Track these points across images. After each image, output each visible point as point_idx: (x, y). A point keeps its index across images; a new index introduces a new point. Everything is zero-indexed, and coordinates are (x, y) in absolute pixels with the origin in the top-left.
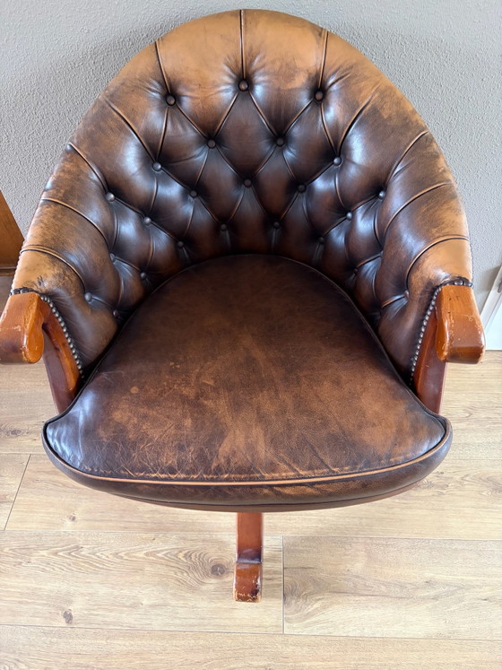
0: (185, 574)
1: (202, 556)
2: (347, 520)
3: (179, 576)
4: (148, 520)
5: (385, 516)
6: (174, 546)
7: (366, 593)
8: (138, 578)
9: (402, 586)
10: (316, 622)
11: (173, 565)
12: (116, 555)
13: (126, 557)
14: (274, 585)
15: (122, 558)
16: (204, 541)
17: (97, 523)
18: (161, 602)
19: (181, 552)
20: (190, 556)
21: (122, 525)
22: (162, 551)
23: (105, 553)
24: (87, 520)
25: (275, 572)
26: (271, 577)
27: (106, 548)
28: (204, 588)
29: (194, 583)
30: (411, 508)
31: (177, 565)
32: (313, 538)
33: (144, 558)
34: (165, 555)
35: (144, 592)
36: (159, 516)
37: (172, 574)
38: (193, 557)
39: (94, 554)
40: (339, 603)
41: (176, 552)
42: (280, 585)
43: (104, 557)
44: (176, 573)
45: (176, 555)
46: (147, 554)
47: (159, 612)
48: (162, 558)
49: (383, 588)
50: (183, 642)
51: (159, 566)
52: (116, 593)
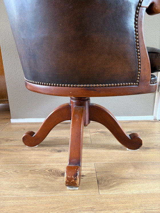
0: (48, 176)
1: (57, 170)
2: (122, 158)
3: (45, 177)
4: (32, 161)
5: (138, 156)
6: (44, 168)
7: (137, 178)
8: (25, 178)
9: (154, 176)
10: (115, 189)
11: (43, 173)
12: (15, 171)
13: (20, 172)
14: (92, 178)
15: (18, 172)
16: (58, 166)
17: (8, 163)
18: (35, 186)
19: (47, 169)
20: (51, 170)
21: (20, 163)
22: (38, 169)
23: (9, 171)
24: (4, 162)
25: (92, 174)
26: (90, 175)
27: (11, 169)
28: (57, 180)
29: (53, 179)
30: (148, 154)
31: (45, 174)
32: (108, 163)
33: (29, 172)
34: (39, 171)
35: (27, 183)
36: (37, 160)
37: (42, 176)
38: (53, 171)
39: (4, 172)
40: (125, 182)
41: (45, 169)
42: (95, 178)
43: (9, 172)
44: (44, 176)
45: (45, 171)
46: (30, 171)
47: (33, 189)
48: (38, 172)
49: (145, 177)
50: (45, 200)
51: (36, 174)
52: (12, 184)
